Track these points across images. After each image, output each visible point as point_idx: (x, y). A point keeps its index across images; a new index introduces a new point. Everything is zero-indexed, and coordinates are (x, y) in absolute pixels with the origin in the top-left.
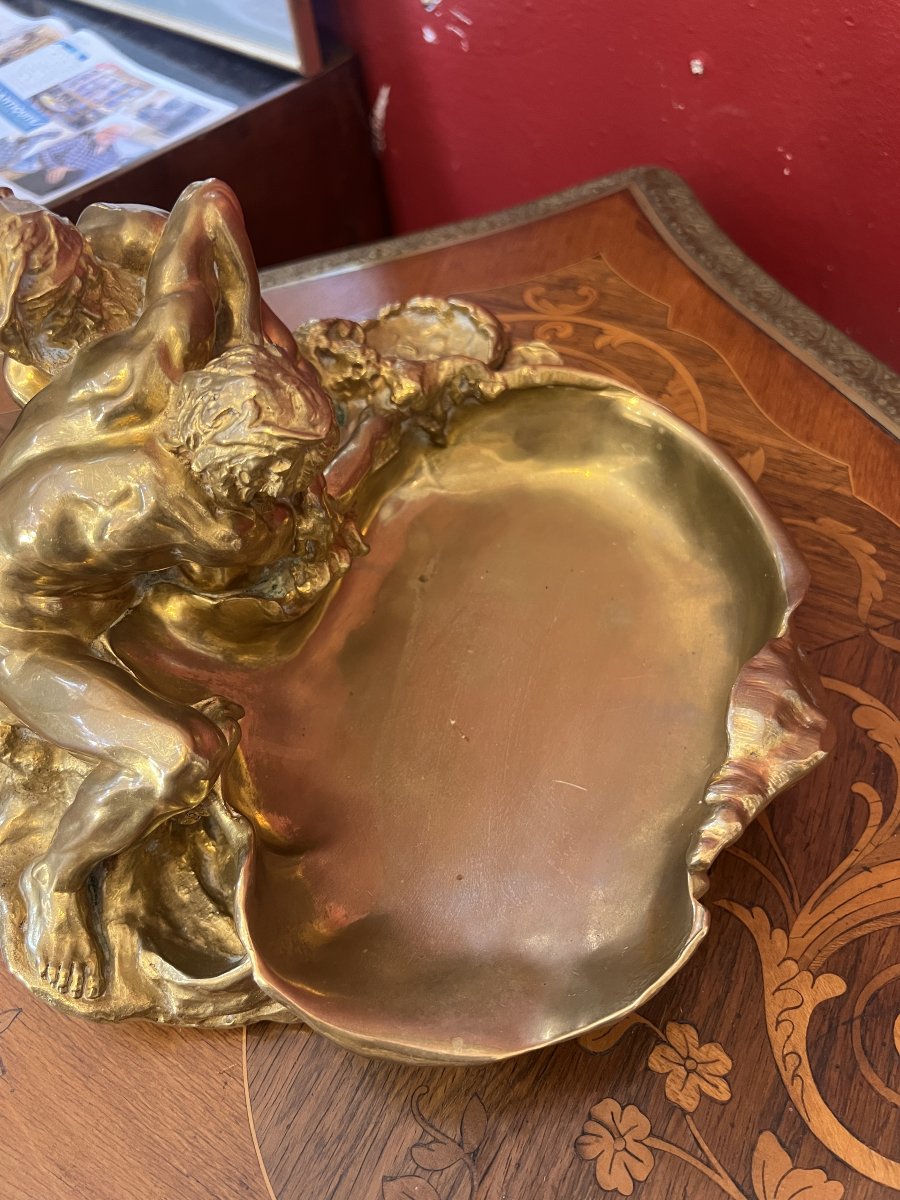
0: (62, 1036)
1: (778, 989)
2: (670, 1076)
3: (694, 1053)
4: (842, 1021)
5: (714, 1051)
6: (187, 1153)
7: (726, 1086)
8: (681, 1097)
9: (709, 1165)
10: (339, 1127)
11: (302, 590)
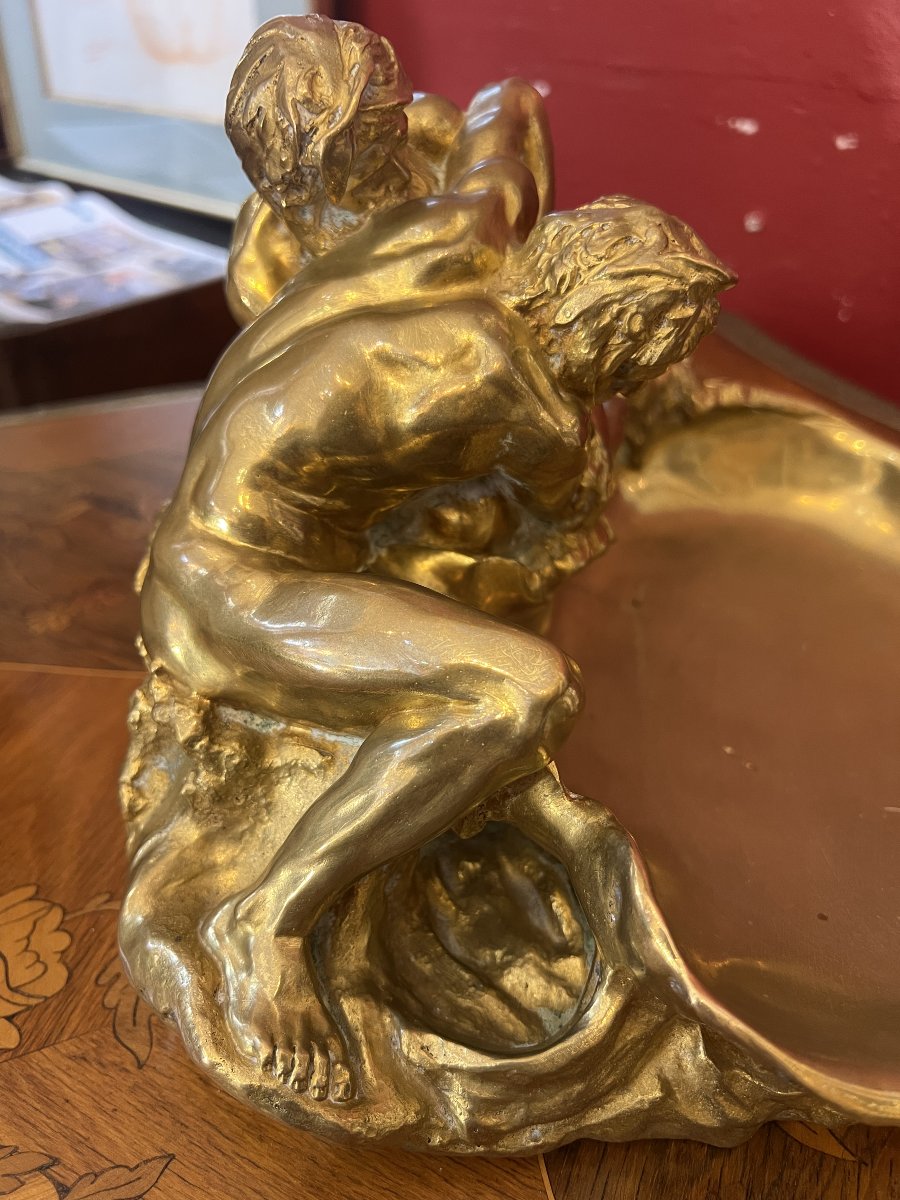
11: (560, 564)
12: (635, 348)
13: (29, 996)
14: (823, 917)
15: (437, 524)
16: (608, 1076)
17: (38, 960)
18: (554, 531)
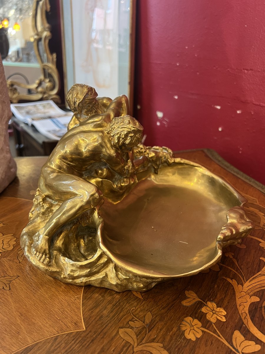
0: (29, 283)
1: (240, 298)
2: (208, 314)
3: (215, 309)
4: (259, 307)
5: (222, 310)
6: (60, 315)
7: (225, 318)
8: (211, 319)
9: (219, 336)
10: (108, 314)
11: (122, 184)
12: (124, 141)
13: (5, 250)
14: (152, 254)
15: (97, 173)
16: (95, 269)
17: (9, 245)
18: (122, 178)
